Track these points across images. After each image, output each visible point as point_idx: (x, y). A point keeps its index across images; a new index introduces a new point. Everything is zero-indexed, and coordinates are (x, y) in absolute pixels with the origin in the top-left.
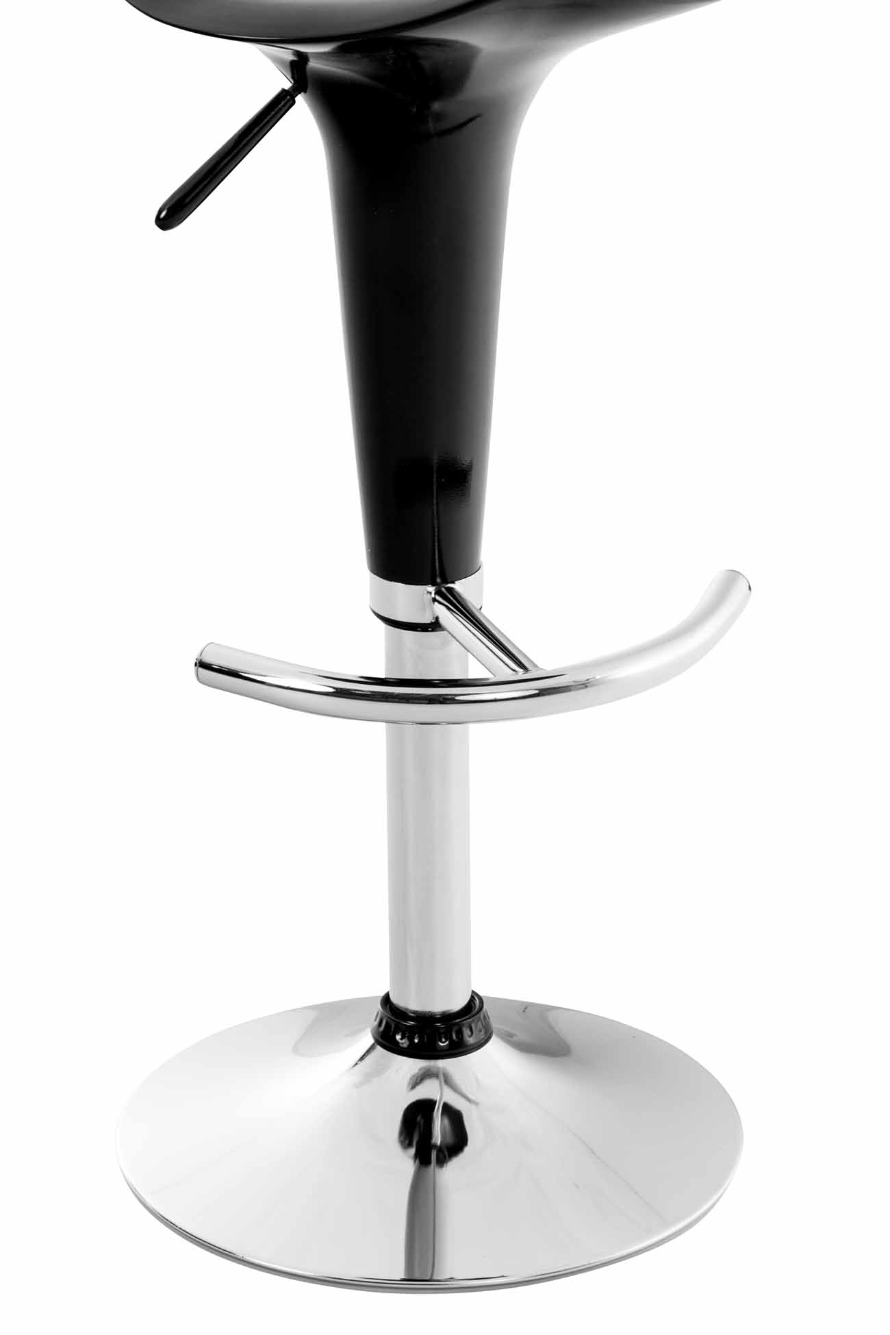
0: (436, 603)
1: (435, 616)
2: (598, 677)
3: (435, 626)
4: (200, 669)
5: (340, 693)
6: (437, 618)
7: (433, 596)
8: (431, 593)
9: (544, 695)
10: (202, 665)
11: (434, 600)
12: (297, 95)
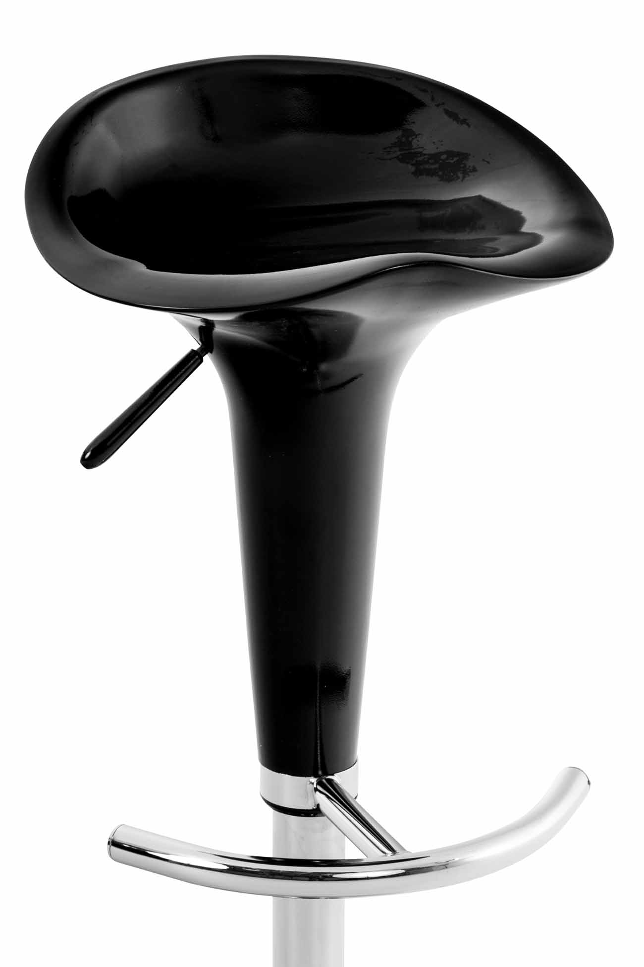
0: (317, 792)
1: (317, 803)
2: (457, 859)
3: (316, 812)
4: (112, 847)
5: (233, 870)
6: (318, 805)
7: (315, 786)
8: (313, 784)
9: (409, 874)
10: (114, 843)
11: (316, 789)
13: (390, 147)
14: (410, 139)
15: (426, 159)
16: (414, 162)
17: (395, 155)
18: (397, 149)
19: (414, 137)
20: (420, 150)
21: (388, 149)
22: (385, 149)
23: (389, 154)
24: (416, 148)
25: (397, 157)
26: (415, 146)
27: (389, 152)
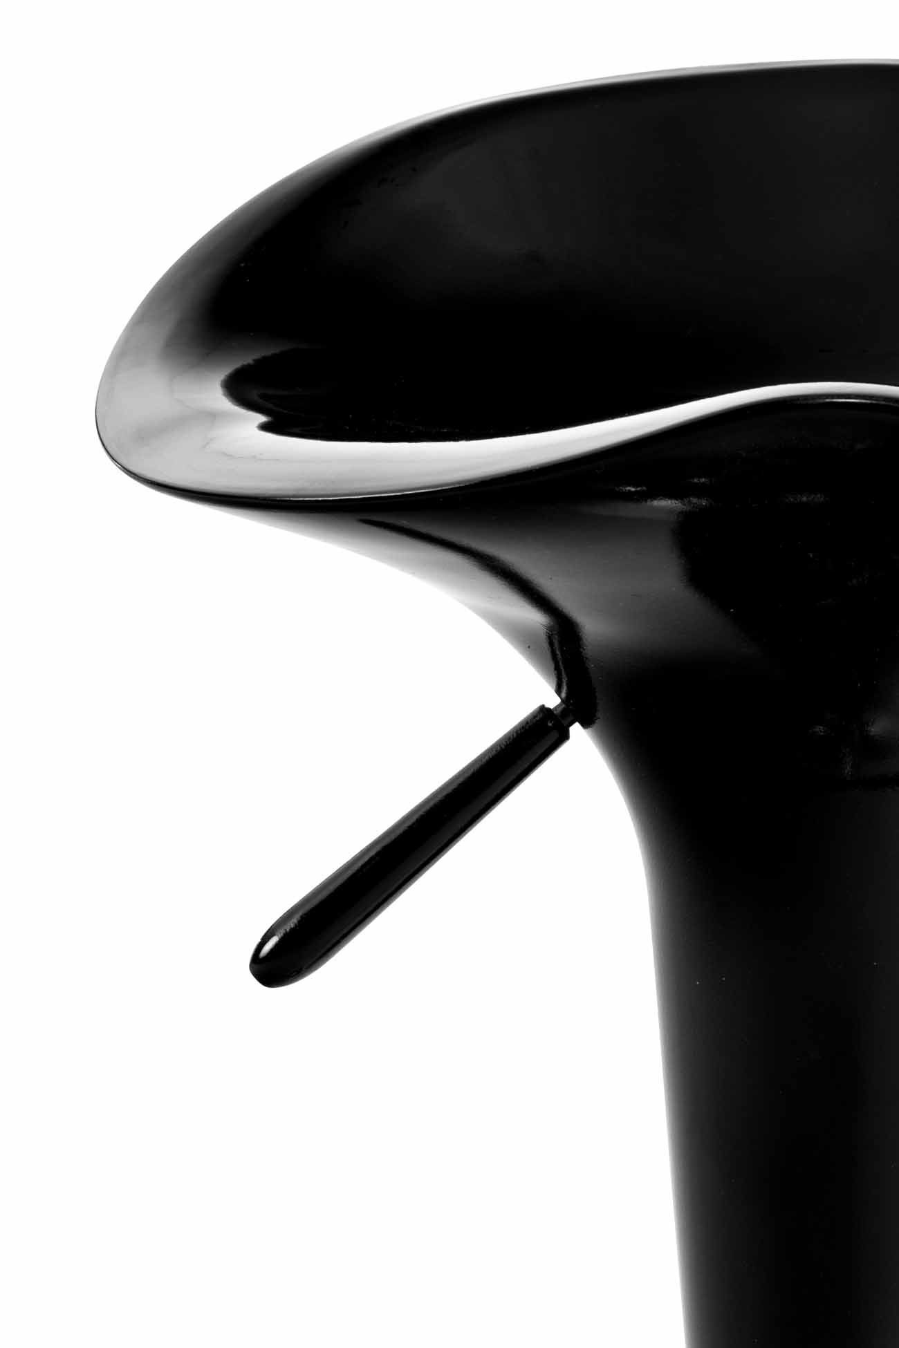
12: (572, 723)
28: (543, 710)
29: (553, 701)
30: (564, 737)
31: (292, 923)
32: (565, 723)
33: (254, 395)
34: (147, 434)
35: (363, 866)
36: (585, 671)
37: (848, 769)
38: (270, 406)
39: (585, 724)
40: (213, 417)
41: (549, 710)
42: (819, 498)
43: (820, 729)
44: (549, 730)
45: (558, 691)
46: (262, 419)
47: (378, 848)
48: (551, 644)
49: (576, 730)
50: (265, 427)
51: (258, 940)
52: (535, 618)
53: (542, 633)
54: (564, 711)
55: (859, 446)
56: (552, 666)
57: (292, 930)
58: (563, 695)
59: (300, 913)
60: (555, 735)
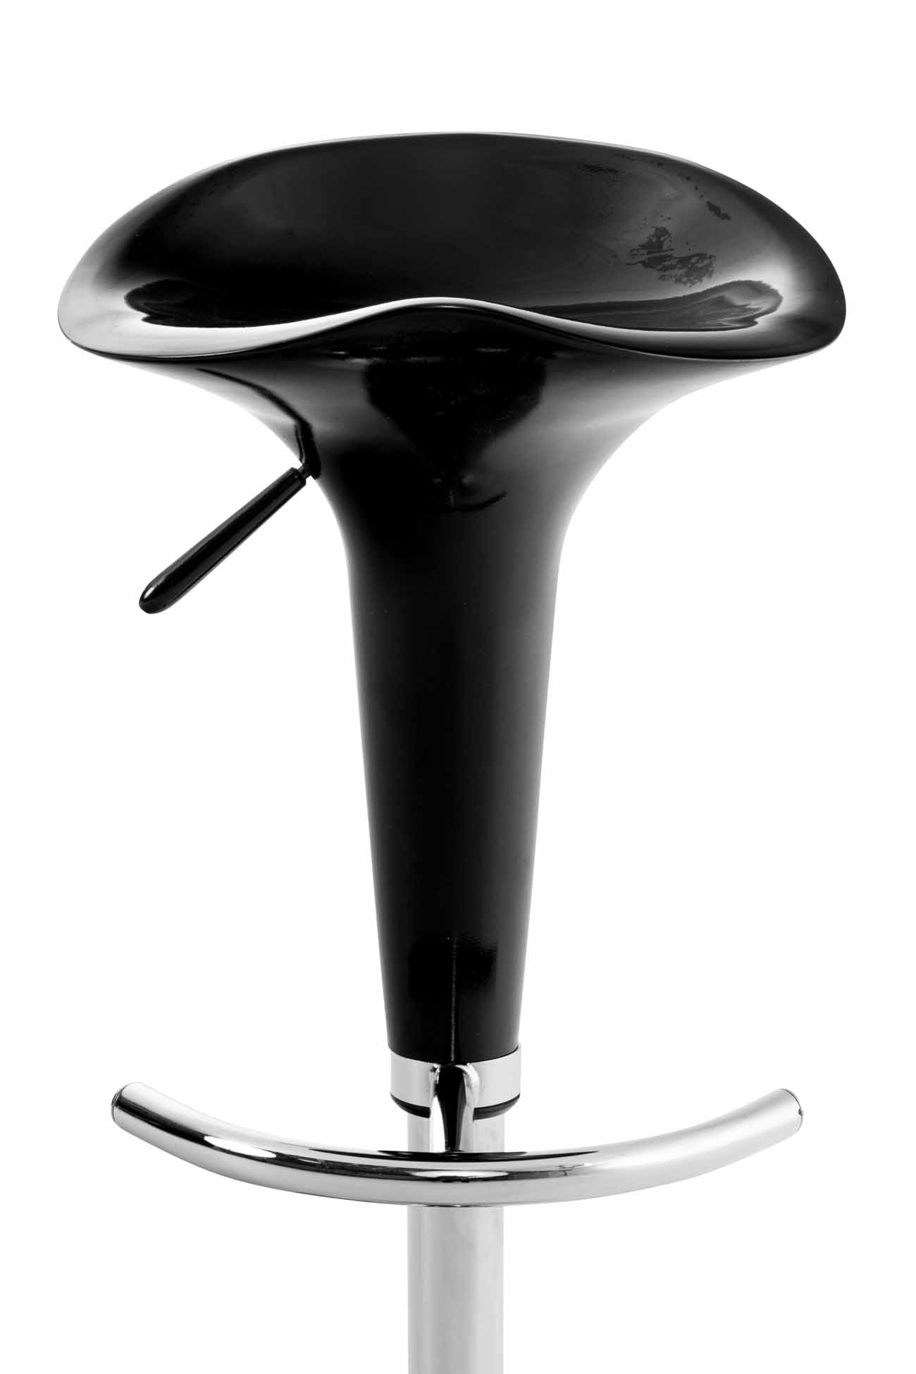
3: (424, 1112)
4: (117, 1110)
10: (122, 1103)
12: (308, 476)
13: (637, 250)
14: (662, 239)
15: (674, 264)
16: (660, 267)
17: (642, 259)
18: (645, 252)
19: (666, 236)
20: (669, 253)
21: (635, 252)
22: (631, 251)
23: (634, 258)
24: (666, 251)
25: (643, 263)
26: (665, 247)
27: (634, 254)
28: (293, 470)
29: (298, 465)
30: (303, 483)
31: (160, 582)
32: (304, 476)
33: (141, 303)
34: (85, 323)
35: (198, 551)
36: (315, 450)
37: (452, 502)
38: (149, 309)
39: (315, 477)
40: (119, 314)
41: (296, 470)
42: (437, 359)
43: (437, 480)
44: (296, 480)
45: (301, 460)
46: (145, 315)
47: (206, 542)
48: (297, 435)
49: (310, 480)
50: (146, 320)
51: (144, 589)
52: (289, 422)
53: (292, 430)
54: (304, 470)
55: (455, 331)
56: (297, 445)
57: (161, 584)
58: (303, 461)
59: (166, 575)
60: (299, 483)
